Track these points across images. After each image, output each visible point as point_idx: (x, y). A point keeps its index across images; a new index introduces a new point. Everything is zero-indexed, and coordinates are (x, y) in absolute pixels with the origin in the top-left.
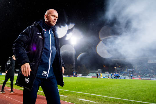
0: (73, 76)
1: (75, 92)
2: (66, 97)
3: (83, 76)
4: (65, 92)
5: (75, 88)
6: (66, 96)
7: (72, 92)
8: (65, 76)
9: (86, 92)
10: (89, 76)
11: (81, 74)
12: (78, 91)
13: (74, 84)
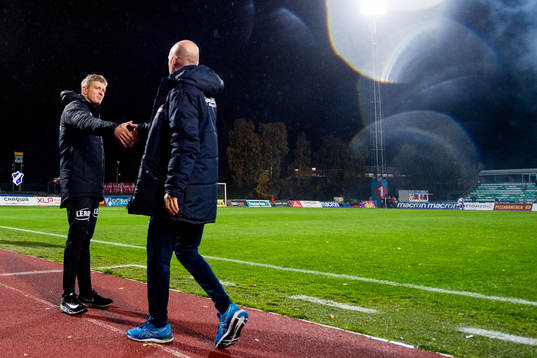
0: (369, 205)
1: (422, 287)
2: (371, 315)
3: (432, 200)
4: (356, 285)
5: (414, 265)
6: (373, 311)
7: (397, 289)
8: (327, 204)
9: (492, 292)
10: (474, 199)
11: (424, 193)
12: (439, 283)
13: (396, 244)
